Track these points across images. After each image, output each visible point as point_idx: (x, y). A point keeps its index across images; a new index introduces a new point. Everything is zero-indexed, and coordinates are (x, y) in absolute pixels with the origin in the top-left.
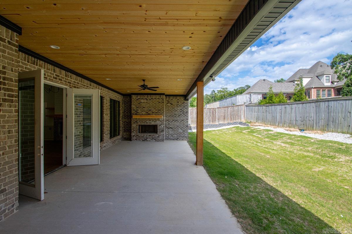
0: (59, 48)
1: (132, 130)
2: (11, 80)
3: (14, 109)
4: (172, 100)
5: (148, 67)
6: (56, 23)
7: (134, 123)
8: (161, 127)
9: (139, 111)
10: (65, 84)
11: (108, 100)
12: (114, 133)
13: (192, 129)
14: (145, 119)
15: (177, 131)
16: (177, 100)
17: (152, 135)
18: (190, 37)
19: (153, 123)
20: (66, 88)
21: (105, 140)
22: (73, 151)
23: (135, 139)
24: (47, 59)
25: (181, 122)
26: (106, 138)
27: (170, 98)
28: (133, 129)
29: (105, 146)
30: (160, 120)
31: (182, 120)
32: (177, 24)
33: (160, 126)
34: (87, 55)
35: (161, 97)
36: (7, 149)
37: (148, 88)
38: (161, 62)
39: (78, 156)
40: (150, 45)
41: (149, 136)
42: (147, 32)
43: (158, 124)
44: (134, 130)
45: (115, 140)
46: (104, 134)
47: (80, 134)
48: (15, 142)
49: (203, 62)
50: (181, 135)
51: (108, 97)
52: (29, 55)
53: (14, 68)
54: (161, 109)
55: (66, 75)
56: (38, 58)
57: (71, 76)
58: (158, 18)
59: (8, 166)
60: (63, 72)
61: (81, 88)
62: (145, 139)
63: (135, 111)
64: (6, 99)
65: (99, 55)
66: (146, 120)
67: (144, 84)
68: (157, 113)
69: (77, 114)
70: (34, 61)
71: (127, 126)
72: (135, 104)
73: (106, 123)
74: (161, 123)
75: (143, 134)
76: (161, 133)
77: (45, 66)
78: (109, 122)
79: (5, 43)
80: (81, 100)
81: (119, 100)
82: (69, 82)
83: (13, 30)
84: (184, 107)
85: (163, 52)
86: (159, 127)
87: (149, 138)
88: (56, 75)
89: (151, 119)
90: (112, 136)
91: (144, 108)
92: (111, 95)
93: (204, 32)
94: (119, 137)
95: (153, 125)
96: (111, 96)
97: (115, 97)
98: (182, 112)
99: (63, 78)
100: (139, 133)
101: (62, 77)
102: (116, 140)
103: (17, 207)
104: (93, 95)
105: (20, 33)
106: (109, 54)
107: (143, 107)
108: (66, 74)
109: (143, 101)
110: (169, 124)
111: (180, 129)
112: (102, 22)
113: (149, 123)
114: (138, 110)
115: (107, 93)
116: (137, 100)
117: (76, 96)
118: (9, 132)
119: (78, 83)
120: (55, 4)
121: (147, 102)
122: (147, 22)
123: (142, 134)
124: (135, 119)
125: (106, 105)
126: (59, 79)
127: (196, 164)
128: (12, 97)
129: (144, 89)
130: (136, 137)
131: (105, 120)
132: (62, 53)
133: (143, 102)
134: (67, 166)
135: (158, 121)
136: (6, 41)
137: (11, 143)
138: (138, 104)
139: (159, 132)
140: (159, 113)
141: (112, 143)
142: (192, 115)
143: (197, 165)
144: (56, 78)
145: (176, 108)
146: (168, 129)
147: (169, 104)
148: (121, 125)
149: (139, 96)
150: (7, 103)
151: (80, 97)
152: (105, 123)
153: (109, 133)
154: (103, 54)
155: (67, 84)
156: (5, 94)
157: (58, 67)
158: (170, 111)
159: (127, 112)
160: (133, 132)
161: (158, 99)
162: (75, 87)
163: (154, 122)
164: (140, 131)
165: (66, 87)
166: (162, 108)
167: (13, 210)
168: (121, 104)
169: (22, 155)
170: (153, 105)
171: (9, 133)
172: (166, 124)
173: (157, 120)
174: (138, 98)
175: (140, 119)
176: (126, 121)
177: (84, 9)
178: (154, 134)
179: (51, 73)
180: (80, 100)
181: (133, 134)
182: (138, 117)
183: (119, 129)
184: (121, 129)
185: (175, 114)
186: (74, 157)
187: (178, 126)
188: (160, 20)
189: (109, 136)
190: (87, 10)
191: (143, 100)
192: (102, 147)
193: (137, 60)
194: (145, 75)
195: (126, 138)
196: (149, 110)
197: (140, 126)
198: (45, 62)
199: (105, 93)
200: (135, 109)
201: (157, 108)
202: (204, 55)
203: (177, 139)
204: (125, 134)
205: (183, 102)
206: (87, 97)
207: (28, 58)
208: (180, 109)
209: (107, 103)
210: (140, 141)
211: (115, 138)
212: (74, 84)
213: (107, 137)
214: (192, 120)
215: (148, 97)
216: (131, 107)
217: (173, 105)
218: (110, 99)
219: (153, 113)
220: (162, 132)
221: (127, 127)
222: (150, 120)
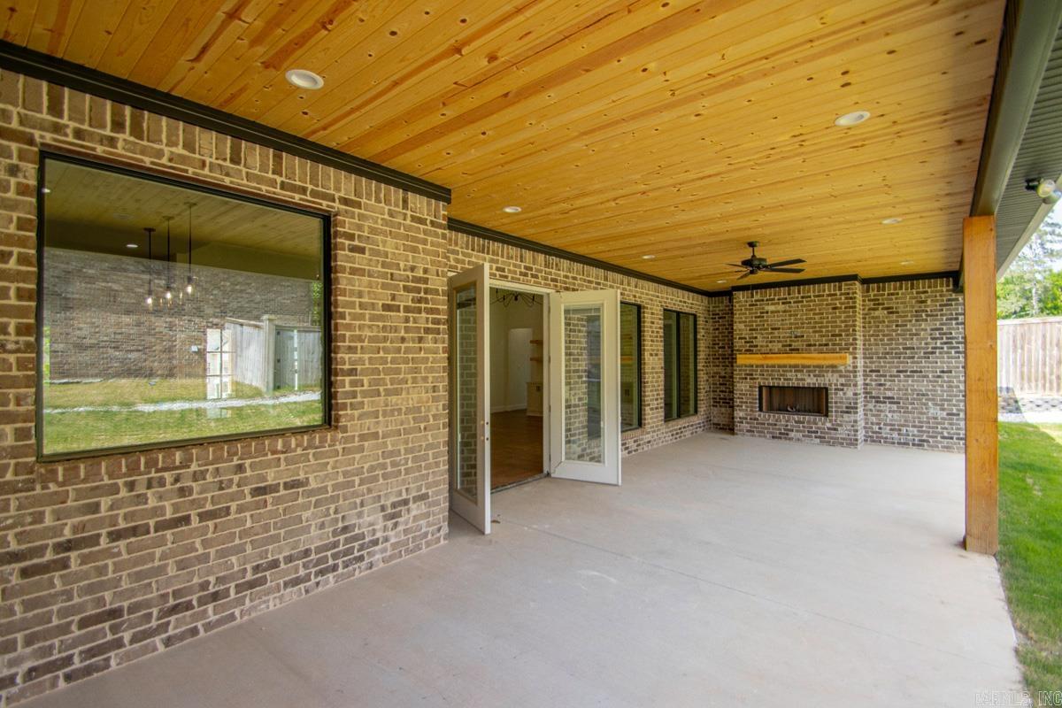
0: (520, 210)
1: (737, 402)
2: (436, 292)
3: (441, 346)
4: (892, 294)
5: (749, 205)
6: (498, 166)
7: (743, 379)
8: (844, 394)
9: (760, 341)
10: (546, 284)
11: (657, 314)
12: (677, 406)
13: (1023, 409)
14: (779, 366)
15: (922, 413)
16: (917, 293)
17: (809, 422)
18: (843, 86)
19: (810, 381)
20: (548, 294)
21: (649, 424)
22: (564, 442)
23: (748, 431)
24: (507, 235)
25: (939, 377)
26: (651, 418)
27: (884, 290)
28: (739, 398)
29: (649, 442)
30: (841, 371)
31: (943, 372)
32: (773, 68)
33: (841, 393)
34: (575, 211)
35: (840, 289)
36: (431, 422)
37: (766, 267)
38: (783, 182)
39: (576, 456)
40: (719, 148)
41: (796, 422)
42: (693, 118)
43: (830, 385)
44: (741, 402)
45: (680, 429)
46: (647, 408)
47: (580, 403)
48: (444, 410)
49: (959, 142)
50: (939, 430)
51: (658, 306)
52: (474, 234)
53: (440, 269)
54: (844, 331)
55: (545, 265)
56: (490, 238)
57: (557, 265)
58: (706, 75)
59: (433, 453)
60: (541, 257)
61: (581, 290)
62: (780, 433)
63: (746, 342)
64: (428, 328)
65: (602, 203)
66: (783, 371)
67: (754, 256)
68: (827, 345)
69: (570, 354)
70: (484, 245)
71: (723, 388)
72: (746, 318)
73: (653, 378)
74: (843, 380)
75: (774, 416)
76: (845, 415)
77: (502, 251)
78: (662, 376)
79: (426, 225)
80: (582, 320)
81: (693, 311)
82: (553, 280)
83: (438, 198)
84: (951, 319)
85: (772, 152)
86: (836, 394)
87: (797, 431)
88: (526, 268)
89: (804, 366)
90: (675, 415)
91: (776, 332)
92: (667, 299)
93: (891, 52)
94: (695, 420)
95: (813, 388)
96: (665, 302)
97: (681, 301)
98: (945, 340)
99: (541, 271)
100: (761, 410)
101: (537, 270)
102: (684, 427)
103: (445, 535)
104: (603, 304)
105: (448, 201)
106: (624, 196)
107: (772, 329)
108: (546, 261)
109: (771, 308)
110: (881, 385)
111: (936, 405)
112: (576, 134)
113: (793, 380)
114: (756, 338)
115: (653, 296)
116: (753, 305)
117: (567, 311)
118: (435, 389)
119: (574, 278)
120: (484, 133)
121: (788, 308)
122: (680, 97)
123: (769, 416)
124: (746, 366)
125: (651, 327)
126: (533, 276)
127: (963, 545)
128: (439, 324)
129: (752, 272)
130: (748, 423)
131: (647, 369)
132: (529, 219)
133: (772, 312)
134: (552, 475)
135: (830, 374)
136: (428, 222)
137: (437, 409)
138: (756, 317)
139: (836, 411)
140: (834, 345)
141: (672, 435)
142: (1022, 348)
143: (966, 549)
144: (526, 275)
145: (913, 325)
146: (877, 402)
147: (880, 313)
148: (702, 385)
149: (757, 293)
150: (430, 336)
151: (576, 311)
152: (648, 378)
153: (663, 405)
154: (608, 201)
155: (550, 285)
156: (427, 319)
157: (530, 249)
158: (884, 335)
159: (720, 345)
160: (738, 406)
161: (828, 295)
162: (567, 289)
163: (815, 376)
164: (764, 404)
165: (548, 291)
166: (846, 326)
167: (439, 538)
168: (701, 321)
169: (462, 438)
170: (811, 318)
171: (434, 392)
172: (867, 384)
173: (827, 372)
174: (756, 301)
175: (762, 366)
176: (717, 373)
177: (533, 122)
178: (815, 420)
179: (515, 266)
180: (579, 319)
181: (739, 414)
182: (754, 360)
183: (696, 397)
184: (702, 395)
185: (907, 348)
186: (567, 459)
187: (923, 395)
188: (711, 80)
189: (663, 414)
190: (540, 122)
191: (772, 304)
192: (641, 442)
193: (701, 193)
194: (749, 229)
195: (719, 425)
196: (796, 337)
197: (764, 390)
198: (503, 242)
199: (647, 294)
200: (746, 334)
201: (828, 327)
202: (945, 121)
203: (919, 445)
204: (715, 411)
205: (949, 300)
206: (589, 310)
207: (473, 242)
208: (932, 330)
209: (653, 323)
210: (765, 437)
211: (682, 422)
212: (565, 283)
213: (657, 417)
214: (1022, 373)
215: (789, 294)
216: (732, 329)
217: (897, 312)
218: (665, 310)
219: (810, 345)
220: (847, 412)
221: (722, 391)
222: (801, 369)
